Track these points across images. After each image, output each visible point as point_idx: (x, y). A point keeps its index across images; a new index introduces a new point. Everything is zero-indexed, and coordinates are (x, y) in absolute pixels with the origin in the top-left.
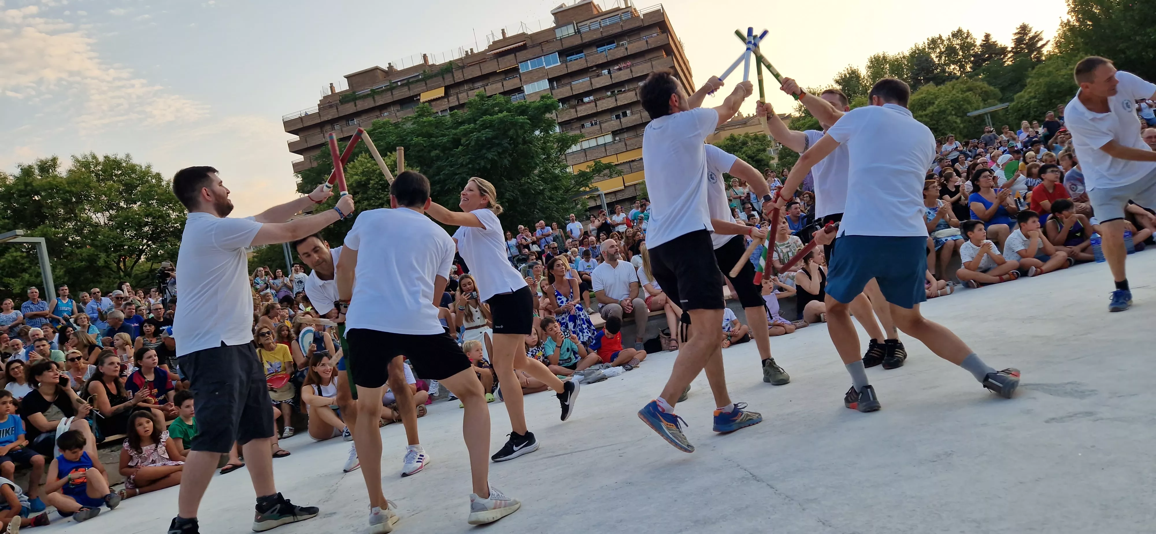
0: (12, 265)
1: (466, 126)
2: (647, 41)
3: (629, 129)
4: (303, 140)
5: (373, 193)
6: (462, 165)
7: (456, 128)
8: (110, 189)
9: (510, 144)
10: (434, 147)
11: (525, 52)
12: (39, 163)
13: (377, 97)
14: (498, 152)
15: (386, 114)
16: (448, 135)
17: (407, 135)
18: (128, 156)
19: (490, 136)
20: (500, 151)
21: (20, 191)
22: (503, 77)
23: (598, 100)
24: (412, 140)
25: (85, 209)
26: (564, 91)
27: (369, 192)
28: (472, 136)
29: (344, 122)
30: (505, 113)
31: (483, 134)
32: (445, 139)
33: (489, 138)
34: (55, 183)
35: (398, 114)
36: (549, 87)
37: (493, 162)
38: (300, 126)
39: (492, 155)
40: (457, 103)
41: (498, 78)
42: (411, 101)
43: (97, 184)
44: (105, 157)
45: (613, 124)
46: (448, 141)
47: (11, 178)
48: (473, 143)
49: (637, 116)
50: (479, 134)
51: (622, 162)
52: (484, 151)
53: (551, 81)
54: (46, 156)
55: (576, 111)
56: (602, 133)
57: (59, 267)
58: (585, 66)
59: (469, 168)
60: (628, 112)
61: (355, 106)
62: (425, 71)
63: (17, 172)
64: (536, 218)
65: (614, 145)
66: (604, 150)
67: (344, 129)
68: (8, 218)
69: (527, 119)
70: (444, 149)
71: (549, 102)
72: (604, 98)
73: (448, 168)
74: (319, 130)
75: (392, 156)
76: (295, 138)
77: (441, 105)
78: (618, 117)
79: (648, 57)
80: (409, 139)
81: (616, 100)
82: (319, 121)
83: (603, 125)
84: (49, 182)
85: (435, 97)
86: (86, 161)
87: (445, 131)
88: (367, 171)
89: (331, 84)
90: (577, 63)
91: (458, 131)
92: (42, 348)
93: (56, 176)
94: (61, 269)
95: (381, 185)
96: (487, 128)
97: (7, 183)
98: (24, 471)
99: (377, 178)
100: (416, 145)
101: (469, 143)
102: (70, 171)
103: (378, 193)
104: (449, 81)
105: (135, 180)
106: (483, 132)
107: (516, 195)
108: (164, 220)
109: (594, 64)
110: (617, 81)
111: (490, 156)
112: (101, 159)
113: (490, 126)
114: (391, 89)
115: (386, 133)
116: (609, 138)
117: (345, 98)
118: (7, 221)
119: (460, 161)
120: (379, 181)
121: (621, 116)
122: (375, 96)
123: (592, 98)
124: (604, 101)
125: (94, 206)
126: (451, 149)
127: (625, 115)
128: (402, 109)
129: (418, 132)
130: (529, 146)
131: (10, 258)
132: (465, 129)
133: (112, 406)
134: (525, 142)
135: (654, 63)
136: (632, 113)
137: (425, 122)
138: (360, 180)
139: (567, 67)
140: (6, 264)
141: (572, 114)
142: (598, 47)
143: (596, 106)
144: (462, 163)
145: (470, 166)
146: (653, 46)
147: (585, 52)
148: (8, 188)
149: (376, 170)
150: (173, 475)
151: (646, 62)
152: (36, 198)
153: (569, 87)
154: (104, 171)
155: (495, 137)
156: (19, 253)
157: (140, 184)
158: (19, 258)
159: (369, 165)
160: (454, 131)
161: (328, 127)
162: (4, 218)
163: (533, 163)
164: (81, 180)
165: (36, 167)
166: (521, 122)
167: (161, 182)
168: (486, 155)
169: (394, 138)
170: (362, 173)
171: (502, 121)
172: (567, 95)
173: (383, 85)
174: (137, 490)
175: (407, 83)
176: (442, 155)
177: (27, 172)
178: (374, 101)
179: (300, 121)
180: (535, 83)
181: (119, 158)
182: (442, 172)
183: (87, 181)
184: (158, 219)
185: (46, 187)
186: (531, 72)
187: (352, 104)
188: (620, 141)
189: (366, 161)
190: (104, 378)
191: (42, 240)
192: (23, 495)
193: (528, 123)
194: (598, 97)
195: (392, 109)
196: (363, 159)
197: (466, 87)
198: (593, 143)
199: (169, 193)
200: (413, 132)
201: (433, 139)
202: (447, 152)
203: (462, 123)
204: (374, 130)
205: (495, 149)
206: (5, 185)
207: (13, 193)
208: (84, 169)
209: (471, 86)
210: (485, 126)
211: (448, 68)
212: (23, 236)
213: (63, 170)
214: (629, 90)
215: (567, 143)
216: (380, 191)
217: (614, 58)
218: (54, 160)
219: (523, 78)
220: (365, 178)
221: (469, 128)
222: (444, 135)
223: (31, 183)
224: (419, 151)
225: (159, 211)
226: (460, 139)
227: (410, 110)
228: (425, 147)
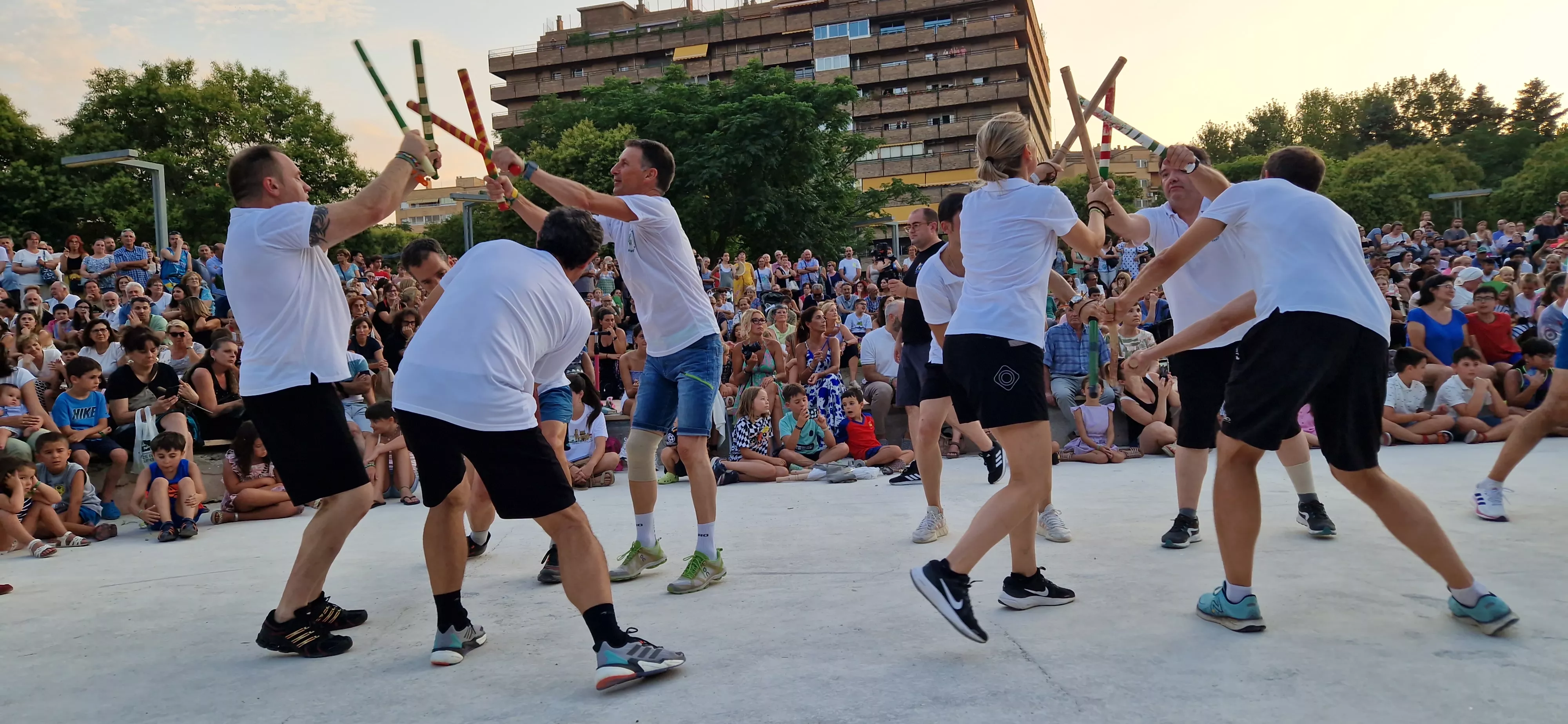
0: (118, 193)
1: (729, 104)
2: (995, 22)
3: (948, 141)
4: (512, 86)
5: (591, 176)
6: (714, 156)
7: (715, 104)
8: (254, 114)
9: (783, 138)
10: (680, 125)
11: (824, 12)
12: (170, 66)
13: (616, 45)
14: (765, 147)
15: (624, 69)
16: (703, 113)
17: (648, 104)
18: (283, 74)
19: (757, 122)
20: (768, 145)
21: (141, 98)
22: (789, 42)
23: (913, 94)
24: (653, 111)
25: (219, 135)
26: (868, 75)
27: (585, 173)
28: (733, 119)
29: (567, 72)
30: (783, 94)
31: (748, 119)
32: (697, 118)
33: (756, 125)
34: (186, 94)
35: (641, 71)
36: (848, 66)
37: (756, 158)
38: (510, 68)
39: (757, 149)
40: (721, 69)
41: (782, 43)
42: (660, 56)
43: (239, 105)
44: (254, 71)
45: (929, 130)
46: (701, 121)
47: (132, 79)
48: (733, 129)
49: (962, 125)
50: (744, 118)
51: (931, 184)
52: (747, 142)
53: (853, 58)
54: (180, 57)
55: (881, 105)
56: (911, 141)
57: (177, 206)
58: (903, 44)
59: (722, 162)
60: (952, 117)
61: (587, 52)
62: (685, 19)
63: (140, 73)
64: (801, 244)
65: (924, 160)
66: (909, 165)
67: (566, 81)
68: (121, 132)
69: (812, 107)
70: (694, 130)
71: (845, 88)
72: (921, 93)
73: (695, 157)
74: (533, 77)
75: (624, 129)
76: (501, 83)
77: (700, 68)
78: (936, 122)
79: (992, 44)
80: (650, 109)
81: (938, 98)
82: (535, 65)
83: (914, 130)
84: (179, 93)
85: (693, 56)
86: (229, 73)
87: (699, 105)
88: (587, 145)
89: (559, 17)
90: (893, 37)
91: (717, 108)
92: (143, 311)
93: (189, 85)
94: (179, 209)
95: (603, 166)
96: (756, 110)
97: (126, 85)
98: (100, 465)
99: (599, 155)
100: (659, 119)
101: (728, 129)
102: (207, 82)
103: (597, 176)
104: (716, 37)
105: (287, 108)
106: (749, 115)
107: (779, 208)
108: (318, 166)
109: (916, 43)
110: (944, 71)
111: (753, 149)
112: (249, 73)
113: (760, 109)
114: (637, 35)
115: (621, 97)
116: (919, 150)
117: (574, 39)
118: (119, 134)
119: (713, 150)
120: (601, 160)
121: (941, 122)
122: (614, 43)
123: (905, 90)
124: (921, 97)
125: (231, 134)
126: (702, 132)
127: (946, 120)
128: (647, 67)
129: (663, 102)
130: (807, 144)
131: (117, 184)
132: (726, 108)
133: (218, 404)
134: (803, 138)
135: (999, 54)
136: (957, 119)
137: (674, 90)
138: (575, 154)
139: (878, 42)
140: (111, 190)
141: (874, 108)
142: (926, 20)
143: (909, 102)
144: (714, 154)
145: (725, 159)
146: (1002, 31)
147: (908, 25)
148: (127, 92)
149: (600, 145)
150: (282, 504)
151: (989, 51)
152: (160, 110)
153: (875, 71)
154: (250, 89)
155: (763, 126)
156: (129, 180)
157: (293, 114)
158: (128, 185)
159: (591, 136)
160: (711, 108)
161: (546, 75)
162: (116, 130)
163: (809, 168)
164: (219, 97)
165: (165, 70)
166: (803, 111)
167: (320, 115)
168: (748, 148)
169: (629, 106)
170: (582, 146)
171: (777, 104)
172: (873, 81)
173: (627, 28)
174: (237, 515)
175: (660, 32)
176: (690, 138)
177: (153, 74)
178: (612, 49)
179: (511, 60)
180: (832, 58)
181: (271, 74)
182: (687, 160)
183: (227, 99)
184: (309, 163)
185: (175, 99)
186: (828, 41)
187: (581, 49)
188: (934, 155)
189: (589, 130)
190: (214, 367)
191: (161, 168)
192: (95, 496)
193: (812, 114)
194: (914, 90)
195: (635, 64)
196: (584, 128)
197: (737, 49)
198: (896, 152)
199: (328, 131)
200: (656, 101)
201: (682, 115)
202: (697, 135)
203: (723, 99)
204: (606, 89)
205: (762, 141)
206: (123, 87)
207: (132, 100)
208: (225, 83)
209: (744, 48)
210: (753, 108)
211: (718, 19)
212: (136, 158)
213: (198, 79)
214: (958, 87)
215: (860, 149)
216: (601, 174)
217: (945, 39)
218: (189, 64)
219: (816, 48)
220: (583, 153)
221: (732, 108)
222: (696, 112)
223: (156, 89)
224: (659, 129)
225: (313, 153)
226: (717, 121)
227: (657, 68)
228: (669, 124)
